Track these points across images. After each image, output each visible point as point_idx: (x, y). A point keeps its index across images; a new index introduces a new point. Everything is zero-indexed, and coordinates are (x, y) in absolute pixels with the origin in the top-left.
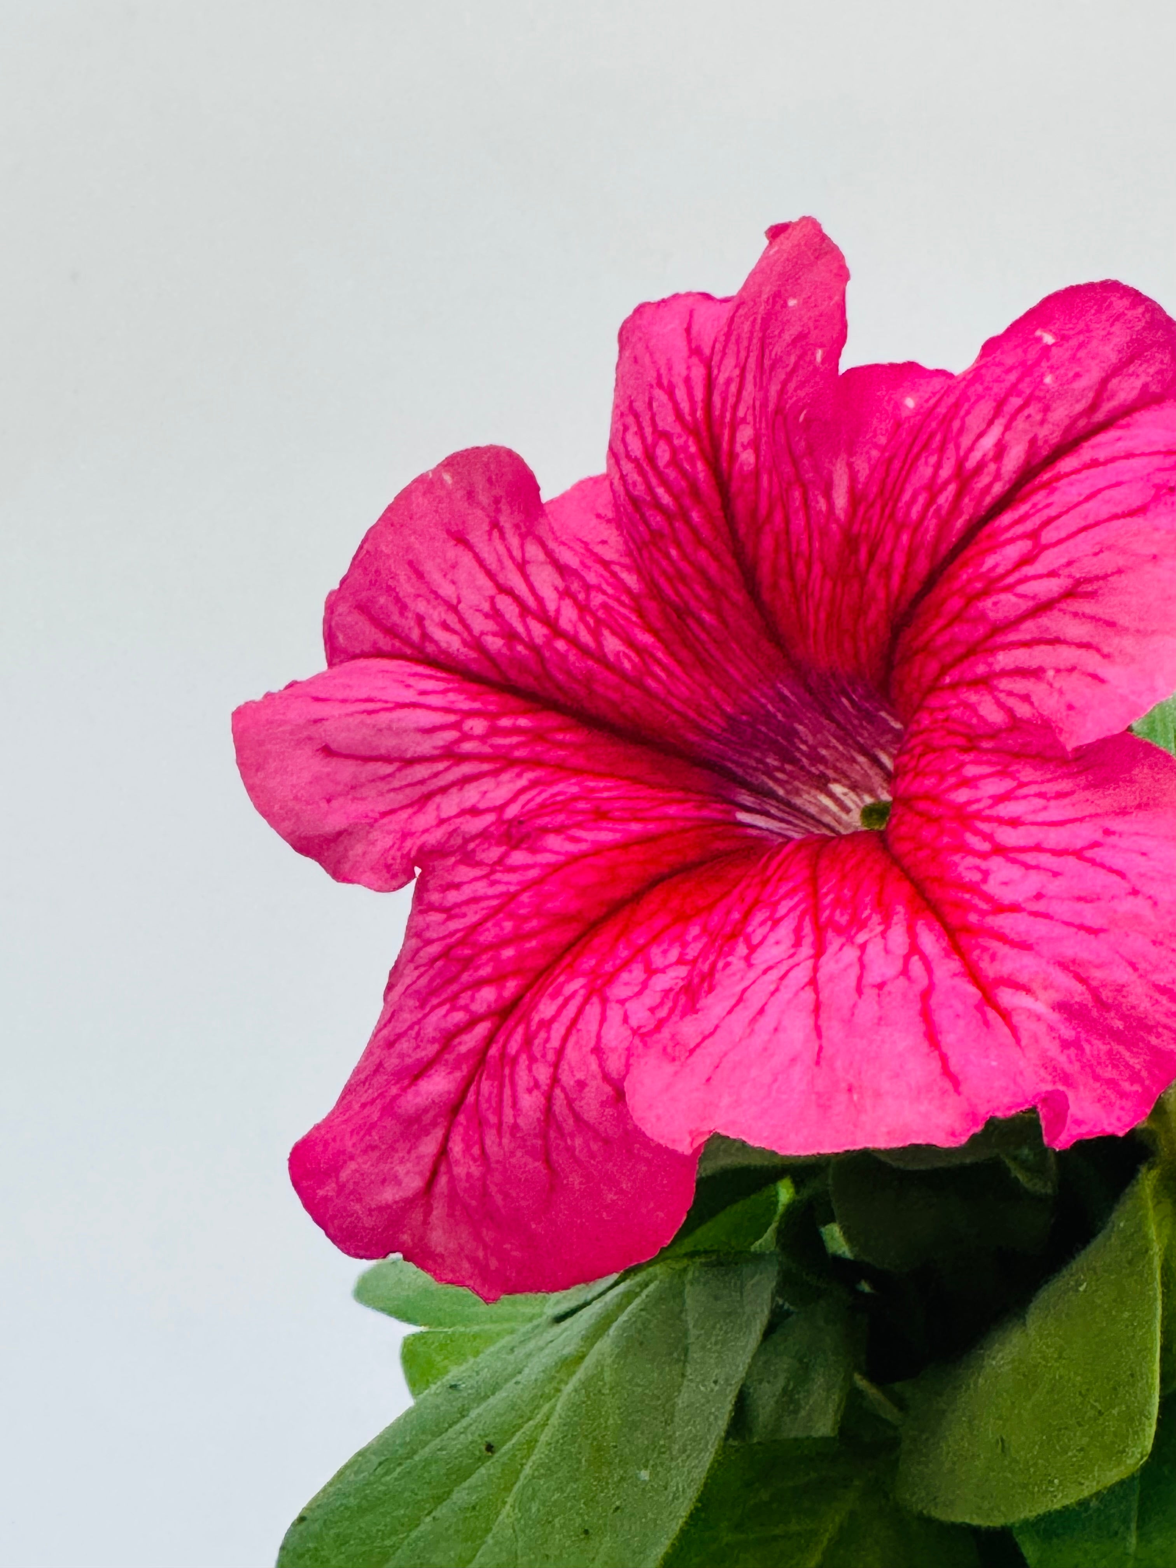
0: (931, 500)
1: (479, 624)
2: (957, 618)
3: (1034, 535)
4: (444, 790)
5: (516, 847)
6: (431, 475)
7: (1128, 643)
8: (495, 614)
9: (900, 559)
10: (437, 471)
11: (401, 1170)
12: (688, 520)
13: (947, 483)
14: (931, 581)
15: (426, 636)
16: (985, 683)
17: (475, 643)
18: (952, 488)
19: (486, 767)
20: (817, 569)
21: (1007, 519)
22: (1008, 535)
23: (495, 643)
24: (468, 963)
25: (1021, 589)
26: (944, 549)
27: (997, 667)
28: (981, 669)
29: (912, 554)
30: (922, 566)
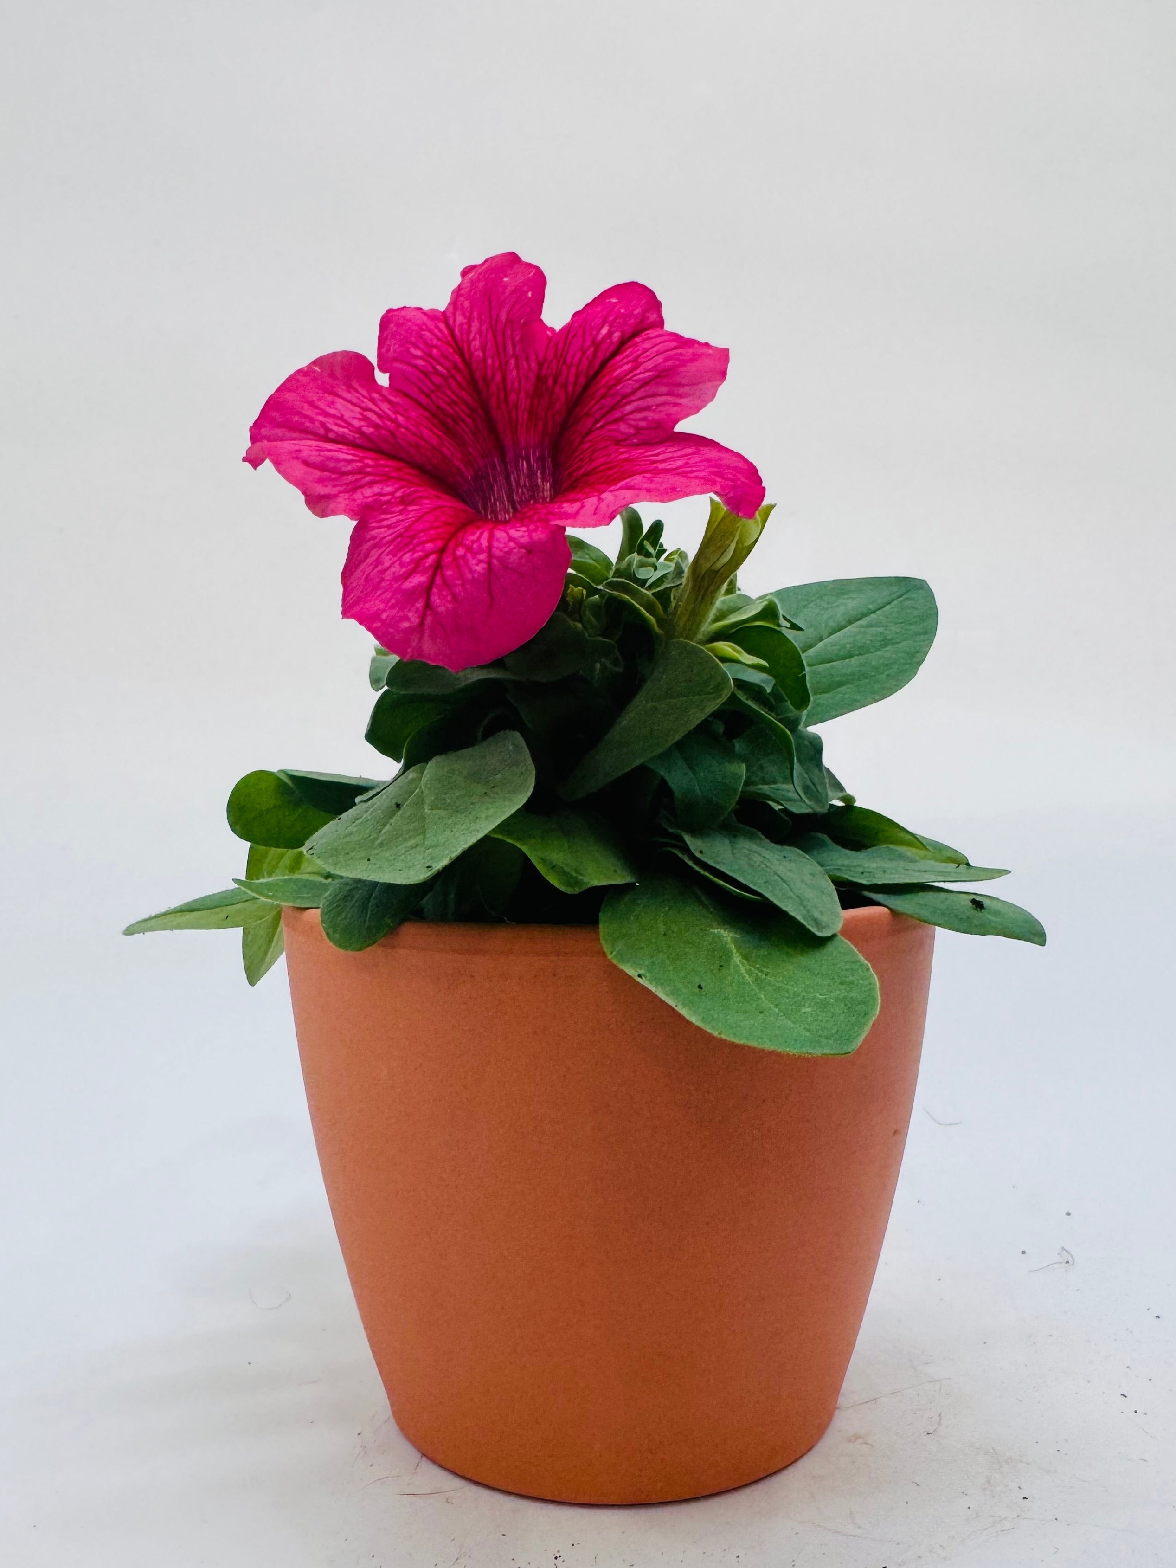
0: (584, 353)
1: (356, 423)
2: (604, 396)
3: (635, 360)
4: (362, 487)
5: (409, 505)
6: (305, 369)
7: (686, 389)
8: (365, 419)
9: (572, 379)
10: (309, 366)
11: (410, 615)
12: (455, 379)
13: (589, 347)
14: (586, 387)
15: (328, 430)
16: (622, 419)
17: (359, 430)
18: (592, 349)
19: (377, 479)
20: (523, 395)
21: (618, 358)
22: (621, 363)
23: (369, 430)
24: (413, 537)
25: (635, 378)
26: (591, 373)
27: (626, 412)
28: (618, 415)
29: (577, 377)
30: (582, 380)
